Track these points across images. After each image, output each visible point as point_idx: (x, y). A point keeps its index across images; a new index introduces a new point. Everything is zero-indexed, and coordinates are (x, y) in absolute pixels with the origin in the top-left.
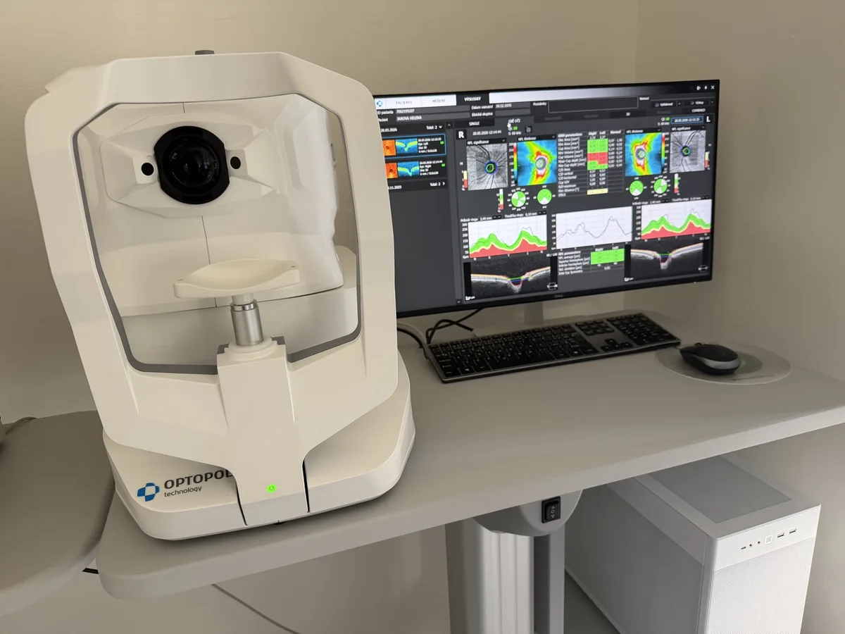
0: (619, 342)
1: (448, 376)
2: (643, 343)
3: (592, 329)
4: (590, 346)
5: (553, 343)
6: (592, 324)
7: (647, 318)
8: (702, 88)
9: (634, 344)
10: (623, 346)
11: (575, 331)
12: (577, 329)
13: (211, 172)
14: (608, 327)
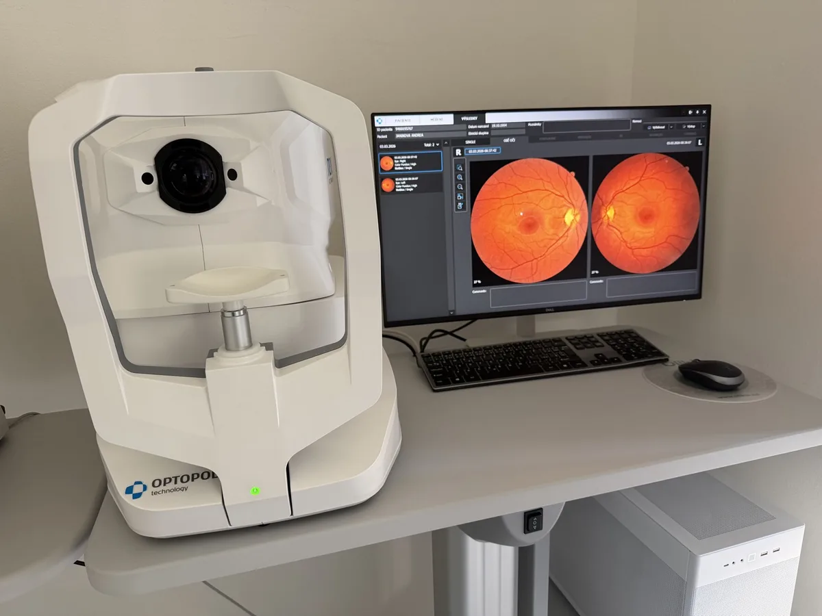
0: (608, 357)
1: (438, 385)
2: (632, 359)
3: (582, 343)
4: (580, 361)
5: (543, 356)
6: (583, 338)
7: (636, 333)
8: (694, 112)
9: (622, 359)
10: (612, 361)
11: (565, 345)
12: (567, 342)
13: (208, 183)
14: (598, 342)
